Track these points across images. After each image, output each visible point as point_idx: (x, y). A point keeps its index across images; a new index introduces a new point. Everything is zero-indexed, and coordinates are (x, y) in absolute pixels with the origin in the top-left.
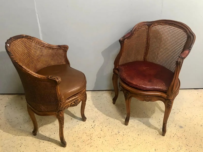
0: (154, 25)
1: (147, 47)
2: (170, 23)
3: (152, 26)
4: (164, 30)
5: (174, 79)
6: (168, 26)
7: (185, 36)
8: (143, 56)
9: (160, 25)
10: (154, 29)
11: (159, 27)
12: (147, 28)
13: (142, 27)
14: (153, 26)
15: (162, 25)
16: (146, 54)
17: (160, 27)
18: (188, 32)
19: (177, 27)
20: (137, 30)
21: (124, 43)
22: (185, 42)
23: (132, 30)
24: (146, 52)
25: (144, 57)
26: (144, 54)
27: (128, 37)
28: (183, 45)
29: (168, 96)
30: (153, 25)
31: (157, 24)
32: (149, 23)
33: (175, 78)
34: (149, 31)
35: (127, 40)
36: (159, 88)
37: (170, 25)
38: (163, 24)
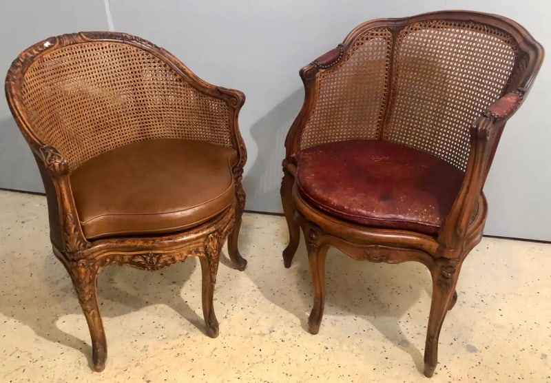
0: (412, 29)
1: (389, 97)
2: (461, 21)
3: (405, 30)
4: (441, 43)
5: (464, 190)
6: (453, 30)
7: (508, 55)
8: (374, 126)
9: (430, 26)
10: (410, 40)
11: (425, 33)
12: (389, 39)
13: (372, 34)
14: (406, 33)
15: (434, 27)
16: (385, 119)
17: (430, 34)
18: (519, 40)
19: (484, 30)
20: (358, 44)
21: (315, 80)
22: (507, 75)
23: (344, 42)
24: (386, 113)
25: (377, 129)
26: (379, 118)
27: (327, 64)
28: (501, 84)
29: (443, 246)
30: (406, 28)
31: (421, 26)
32: (395, 21)
33: (468, 188)
34: (396, 48)
35: (323, 73)
36: (414, 219)
37: (459, 26)
38: (437, 25)
